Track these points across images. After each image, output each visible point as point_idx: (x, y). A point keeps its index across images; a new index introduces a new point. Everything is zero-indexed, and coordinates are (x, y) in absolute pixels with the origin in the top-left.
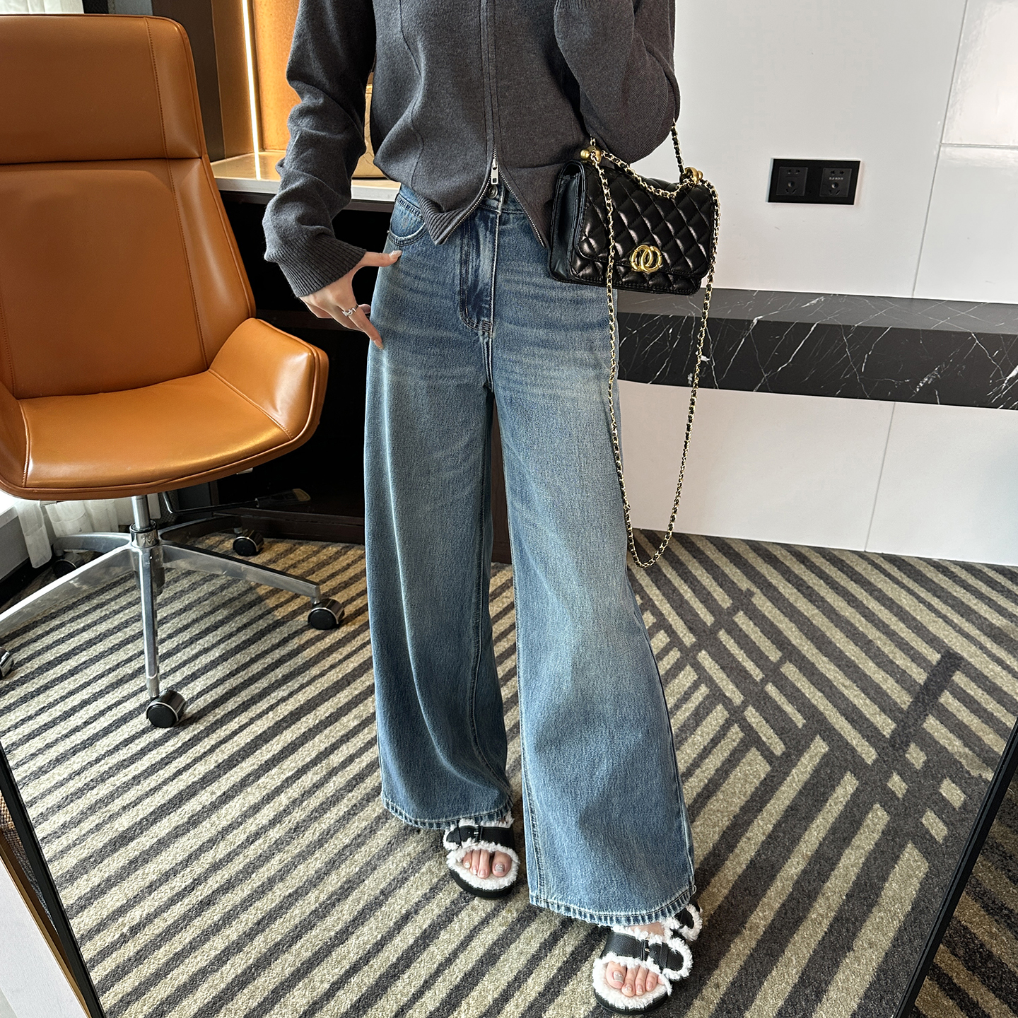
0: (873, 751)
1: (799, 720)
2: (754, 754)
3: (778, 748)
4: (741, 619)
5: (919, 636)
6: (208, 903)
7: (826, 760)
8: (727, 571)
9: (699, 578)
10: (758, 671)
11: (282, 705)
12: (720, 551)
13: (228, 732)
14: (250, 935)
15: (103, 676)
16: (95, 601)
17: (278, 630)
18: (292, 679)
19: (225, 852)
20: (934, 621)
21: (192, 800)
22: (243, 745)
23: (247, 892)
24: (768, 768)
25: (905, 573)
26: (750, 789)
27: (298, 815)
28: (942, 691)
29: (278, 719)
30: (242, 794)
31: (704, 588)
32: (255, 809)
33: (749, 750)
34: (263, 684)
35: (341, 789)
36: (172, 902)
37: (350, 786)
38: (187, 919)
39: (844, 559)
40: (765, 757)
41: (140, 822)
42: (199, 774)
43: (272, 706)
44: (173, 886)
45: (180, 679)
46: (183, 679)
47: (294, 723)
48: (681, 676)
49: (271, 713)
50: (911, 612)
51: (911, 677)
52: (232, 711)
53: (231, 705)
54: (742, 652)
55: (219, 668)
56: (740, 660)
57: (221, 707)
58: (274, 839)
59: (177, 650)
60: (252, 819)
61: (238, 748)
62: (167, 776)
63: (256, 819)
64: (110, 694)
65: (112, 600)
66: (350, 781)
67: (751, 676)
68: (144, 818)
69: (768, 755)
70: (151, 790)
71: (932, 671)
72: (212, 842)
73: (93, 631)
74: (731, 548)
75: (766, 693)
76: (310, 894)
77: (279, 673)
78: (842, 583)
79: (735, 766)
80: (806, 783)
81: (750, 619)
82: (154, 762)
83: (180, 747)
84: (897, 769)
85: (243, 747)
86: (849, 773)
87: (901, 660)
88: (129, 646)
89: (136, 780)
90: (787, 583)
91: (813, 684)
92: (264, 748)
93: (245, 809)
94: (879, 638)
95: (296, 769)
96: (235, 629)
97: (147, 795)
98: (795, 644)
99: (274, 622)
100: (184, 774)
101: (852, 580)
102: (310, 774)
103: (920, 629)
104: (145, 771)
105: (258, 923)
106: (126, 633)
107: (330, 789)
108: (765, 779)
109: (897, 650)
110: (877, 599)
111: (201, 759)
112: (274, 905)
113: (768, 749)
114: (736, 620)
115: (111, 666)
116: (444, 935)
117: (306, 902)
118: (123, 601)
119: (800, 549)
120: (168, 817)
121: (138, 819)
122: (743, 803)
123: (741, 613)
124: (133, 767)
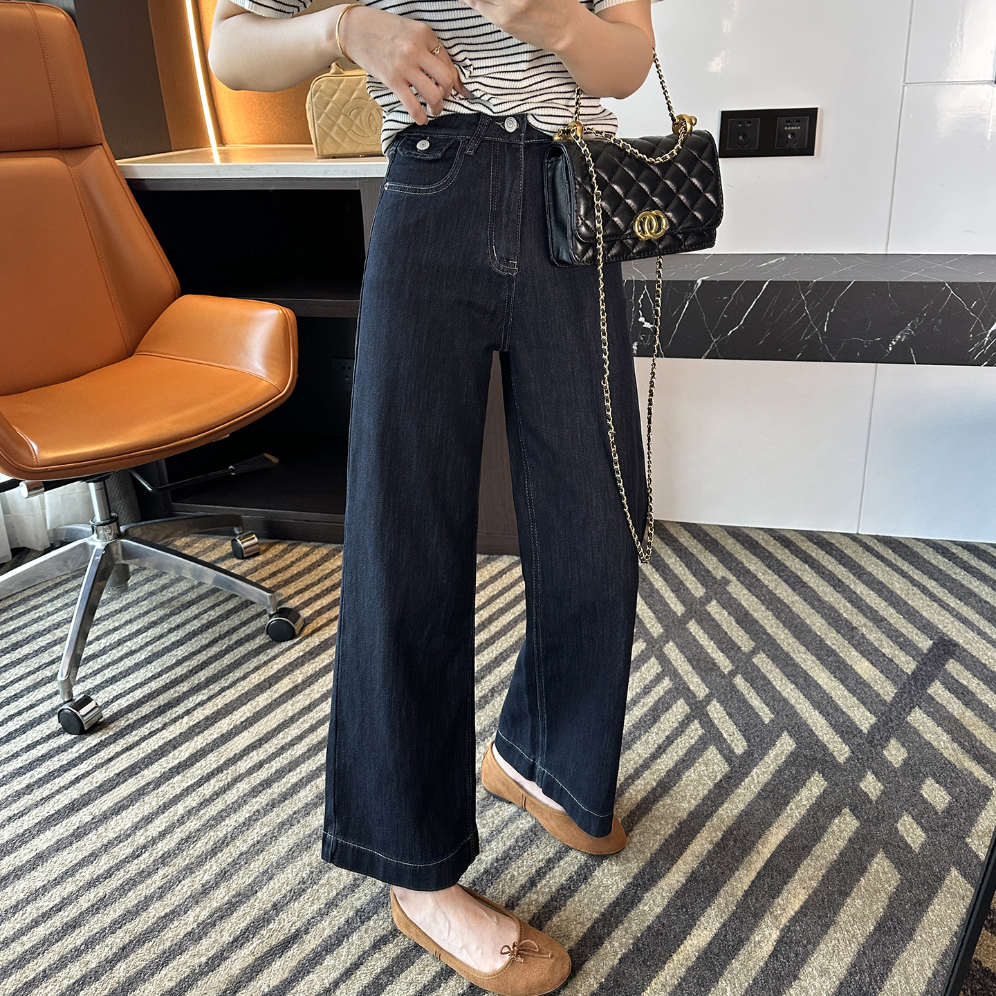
0: (847, 748)
1: (766, 715)
2: (712, 753)
3: (739, 746)
4: (714, 608)
5: (910, 621)
6: (74, 925)
7: (793, 759)
8: (701, 558)
9: (671, 566)
10: (727, 662)
11: (199, 710)
12: (694, 538)
13: (137, 738)
14: (111, 963)
15: (20, 680)
16: (32, 603)
17: (210, 630)
18: (214, 682)
19: (106, 867)
20: (928, 606)
21: (84, 810)
22: (150, 751)
23: (119, 912)
24: (726, 768)
25: (899, 556)
26: (703, 792)
27: (192, 825)
28: (933, 681)
29: (192, 723)
30: (138, 804)
31: (677, 577)
32: (148, 819)
33: (707, 748)
34: (184, 687)
35: (244, 795)
36: (36, 923)
37: (255, 792)
38: (47, 942)
39: (833, 541)
40: (724, 756)
41: (23, 835)
42: (96, 782)
43: (188, 710)
44: (40, 905)
45: (100, 682)
46: (102, 683)
47: (207, 728)
48: (643, 669)
49: (186, 717)
50: (903, 596)
51: (898, 666)
52: (145, 716)
53: (145, 710)
54: (712, 643)
55: (141, 671)
56: (709, 651)
57: (135, 712)
58: (162, 852)
59: (103, 652)
60: (142, 831)
61: (143, 755)
62: (62, 784)
63: (146, 831)
64: (25, 697)
65: (49, 601)
66: (255, 787)
67: (719, 668)
68: (28, 830)
69: (728, 754)
70: (41, 800)
71: (922, 659)
72: (94, 856)
73: (21, 634)
74: (707, 534)
75: (733, 687)
76: (189, 913)
77: (202, 676)
78: (829, 567)
79: (688, 767)
80: (767, 784)
81: (724, 608)
82: (52, 770)
83: (84, 753)
84: (873, 768)
85: (150, 754)
86: (817, 772)
87: (888, 648)
88: (55, 648)
89: (29, 788)
90: (767, 569)
91: (787, 676)
92: (171, 755)
93: (138, 819)
94: (865, 625)
95: (200, 777)
96: (166, 630)
97: (36, 805)
98: (772, 634)
99: (208, 622)
100: (82, 781)
101: (840, 564)
102: (213, 781)
103: (911, 615)
104: (40, 779)
105: (124, 948)
106: (55, 634)
107: (232, 796)
108: (721, 781)
109: (883, 637)
110: (864, 582)
111: (103, 766)
112: (146, 927)
113: (729, 747)
114: (709, 609)
115: (32, 669)
116: (329, 961)
117: (183, 922)
118: (58, 603)
119: (784, 534)
120: (52, 829)
121: (22, 831)
122: (693, 808)
123: (714, 602)
124: (29, 775)
